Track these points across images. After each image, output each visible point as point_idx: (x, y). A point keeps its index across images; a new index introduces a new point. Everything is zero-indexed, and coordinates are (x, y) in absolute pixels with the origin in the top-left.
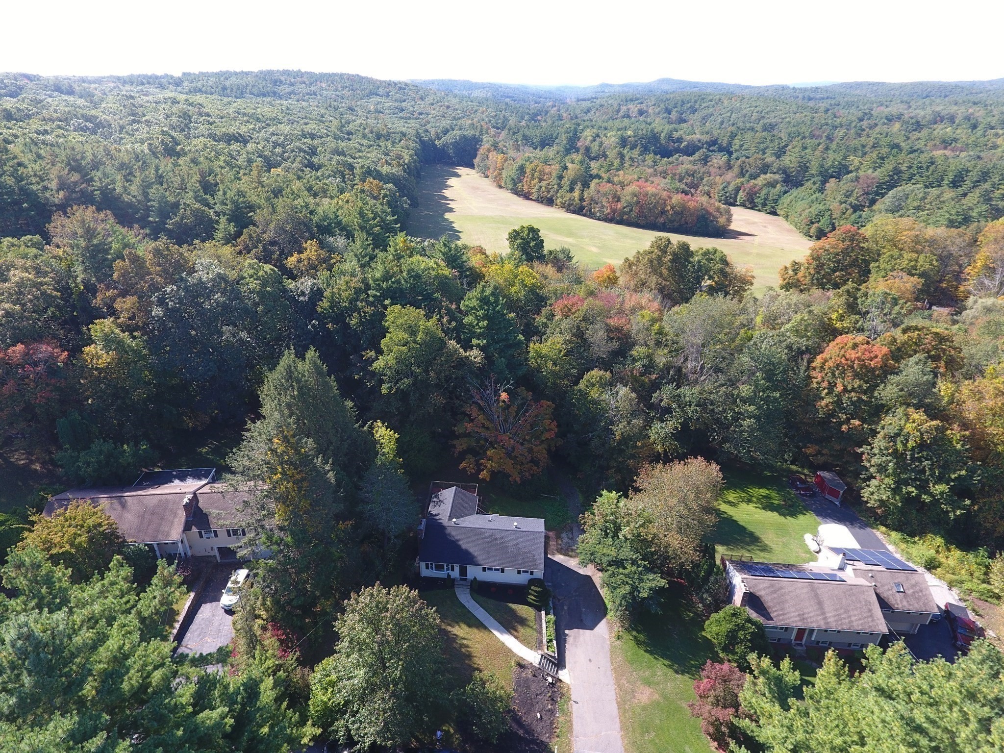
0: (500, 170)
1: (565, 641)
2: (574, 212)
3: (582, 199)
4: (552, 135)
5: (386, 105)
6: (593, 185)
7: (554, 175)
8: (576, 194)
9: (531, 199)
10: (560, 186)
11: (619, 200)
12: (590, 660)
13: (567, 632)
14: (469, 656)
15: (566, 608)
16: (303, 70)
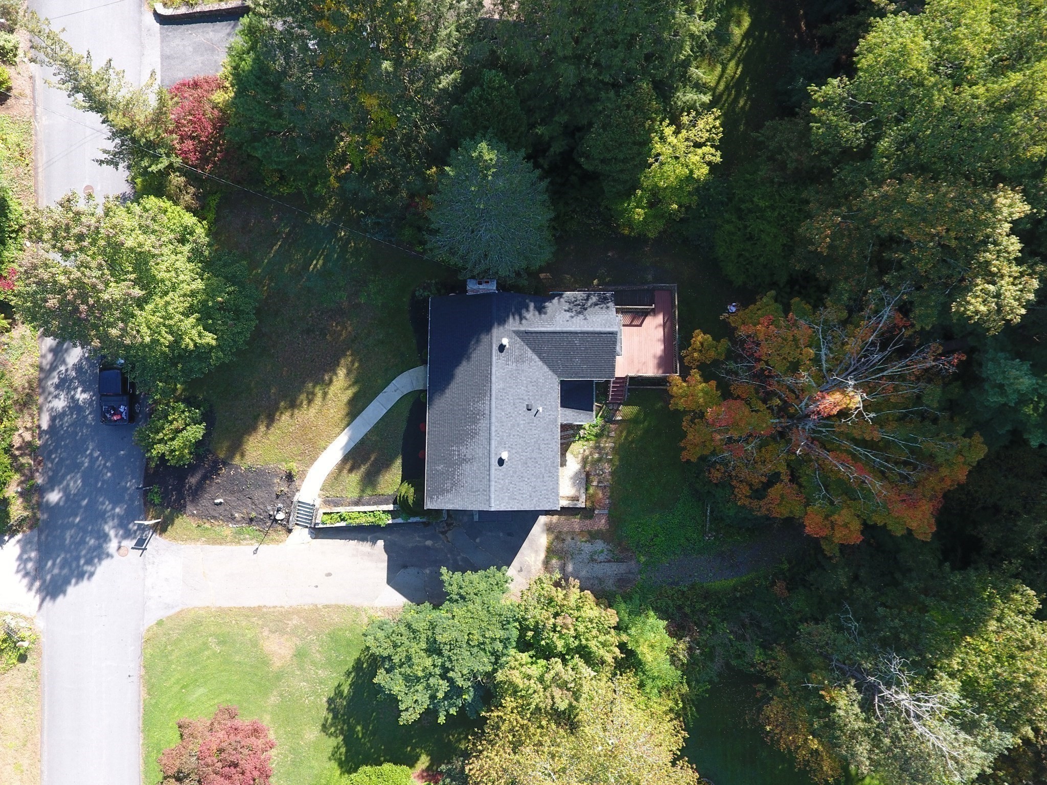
1: (363, 540)
12: (329, 575)
13: (381, 543)
14: (293, 405)
15: (429, 543)
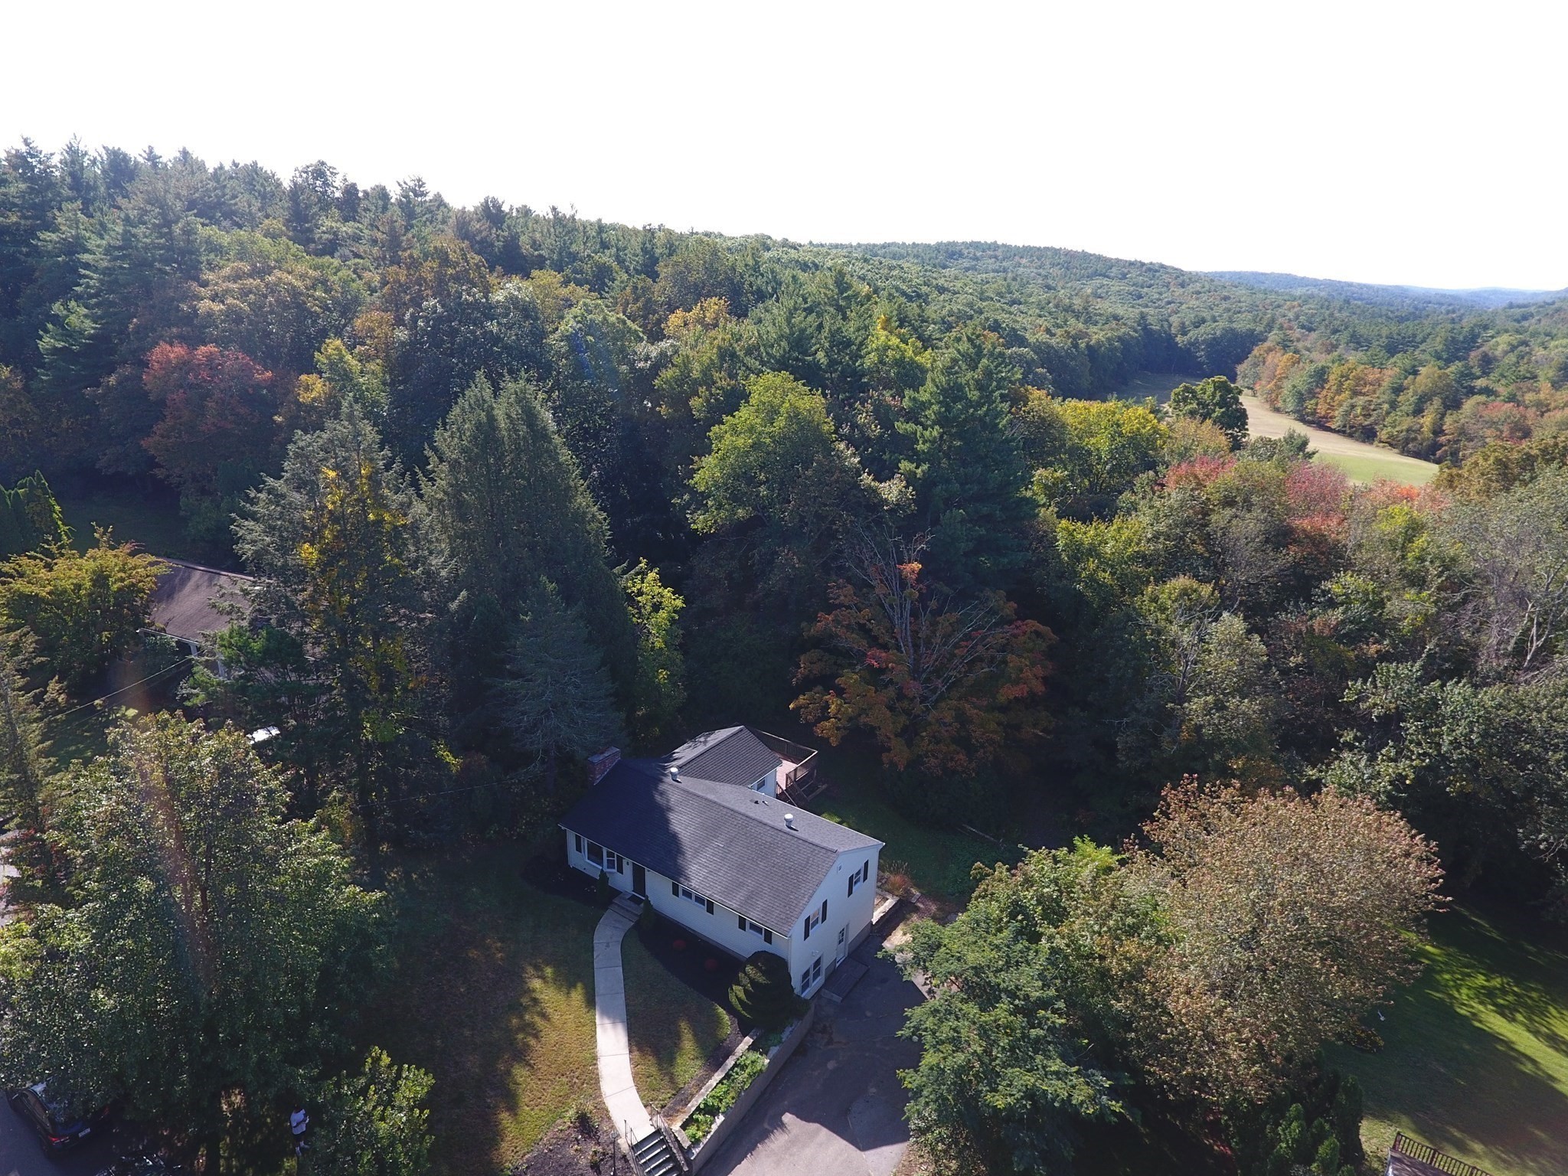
0: (1280, 379)
2: (1417, 455)
3: (1438, 431)
4: (1414, 336)
5: (1113, 288)
6: (1469, 405)
7: (1386, 384)
8: (1427, 420)
9: (1329, 429)
10: (1394, 405)
11: (1527, 434)
13: (788, 1118)
15: (831, 1066)
16: (1000, 243)
